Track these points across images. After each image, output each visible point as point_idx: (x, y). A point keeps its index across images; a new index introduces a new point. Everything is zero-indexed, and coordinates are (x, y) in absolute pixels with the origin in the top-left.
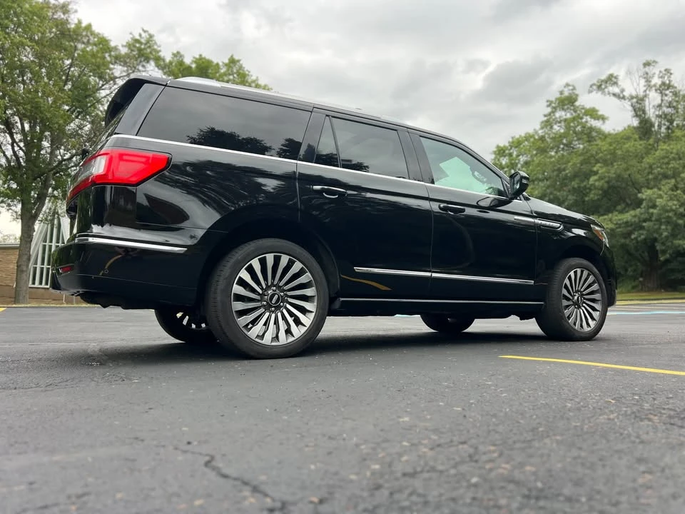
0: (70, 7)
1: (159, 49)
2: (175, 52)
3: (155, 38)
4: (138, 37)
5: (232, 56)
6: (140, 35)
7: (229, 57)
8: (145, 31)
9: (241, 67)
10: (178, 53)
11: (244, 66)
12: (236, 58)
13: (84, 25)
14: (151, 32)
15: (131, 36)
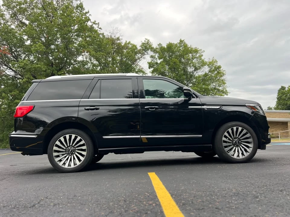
0: (120, 38)
1: (152, 44)
2: (159, 44)
3: (150, 41)
4: (144, 42)
5: (181, 39)
6: (145, 41)
7: (180, 40)
8: (146, 39)
9: (185, 43)
10: (160, 44)
11: (185, 42)
12: (182, 40)
13: (128, 42)
14: (148, 39)
15: (142, 42)
